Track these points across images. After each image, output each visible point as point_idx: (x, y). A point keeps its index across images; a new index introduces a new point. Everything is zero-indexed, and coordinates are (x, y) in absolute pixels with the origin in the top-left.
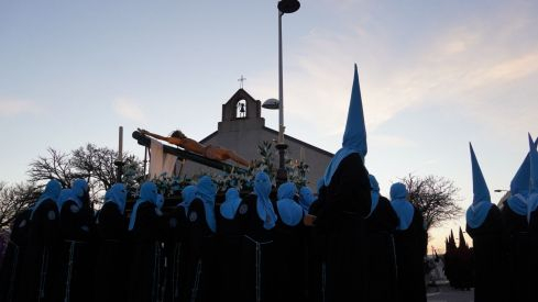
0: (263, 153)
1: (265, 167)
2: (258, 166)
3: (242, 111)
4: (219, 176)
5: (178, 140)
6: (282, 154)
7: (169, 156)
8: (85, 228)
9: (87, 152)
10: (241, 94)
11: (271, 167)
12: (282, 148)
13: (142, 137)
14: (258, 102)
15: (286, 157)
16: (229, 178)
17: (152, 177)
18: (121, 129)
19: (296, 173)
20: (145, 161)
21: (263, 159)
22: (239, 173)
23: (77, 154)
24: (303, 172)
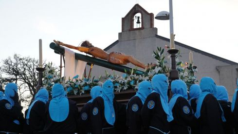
0: (157, 57)
1: (160, 68)
2: (154, 68)
3: (138, 22)
4: (121, 77)
5: (87, 49)
6: (173, 57)
7: (80, 62)
8: (16, 122)
9: (14, 61)
10: (137, 9)
11: (164, 69)
12: (173, 52)
13: (58, 48)
14: (152, 15)
15: (177, 60)
16: (129, 79)
17: (67, 80)
18: (40, 41)
19: (186, 74)
20: (61, 67)
21: (157, 62)
22: (138, 74)
23: (7, 62)
24: (192, 72)
